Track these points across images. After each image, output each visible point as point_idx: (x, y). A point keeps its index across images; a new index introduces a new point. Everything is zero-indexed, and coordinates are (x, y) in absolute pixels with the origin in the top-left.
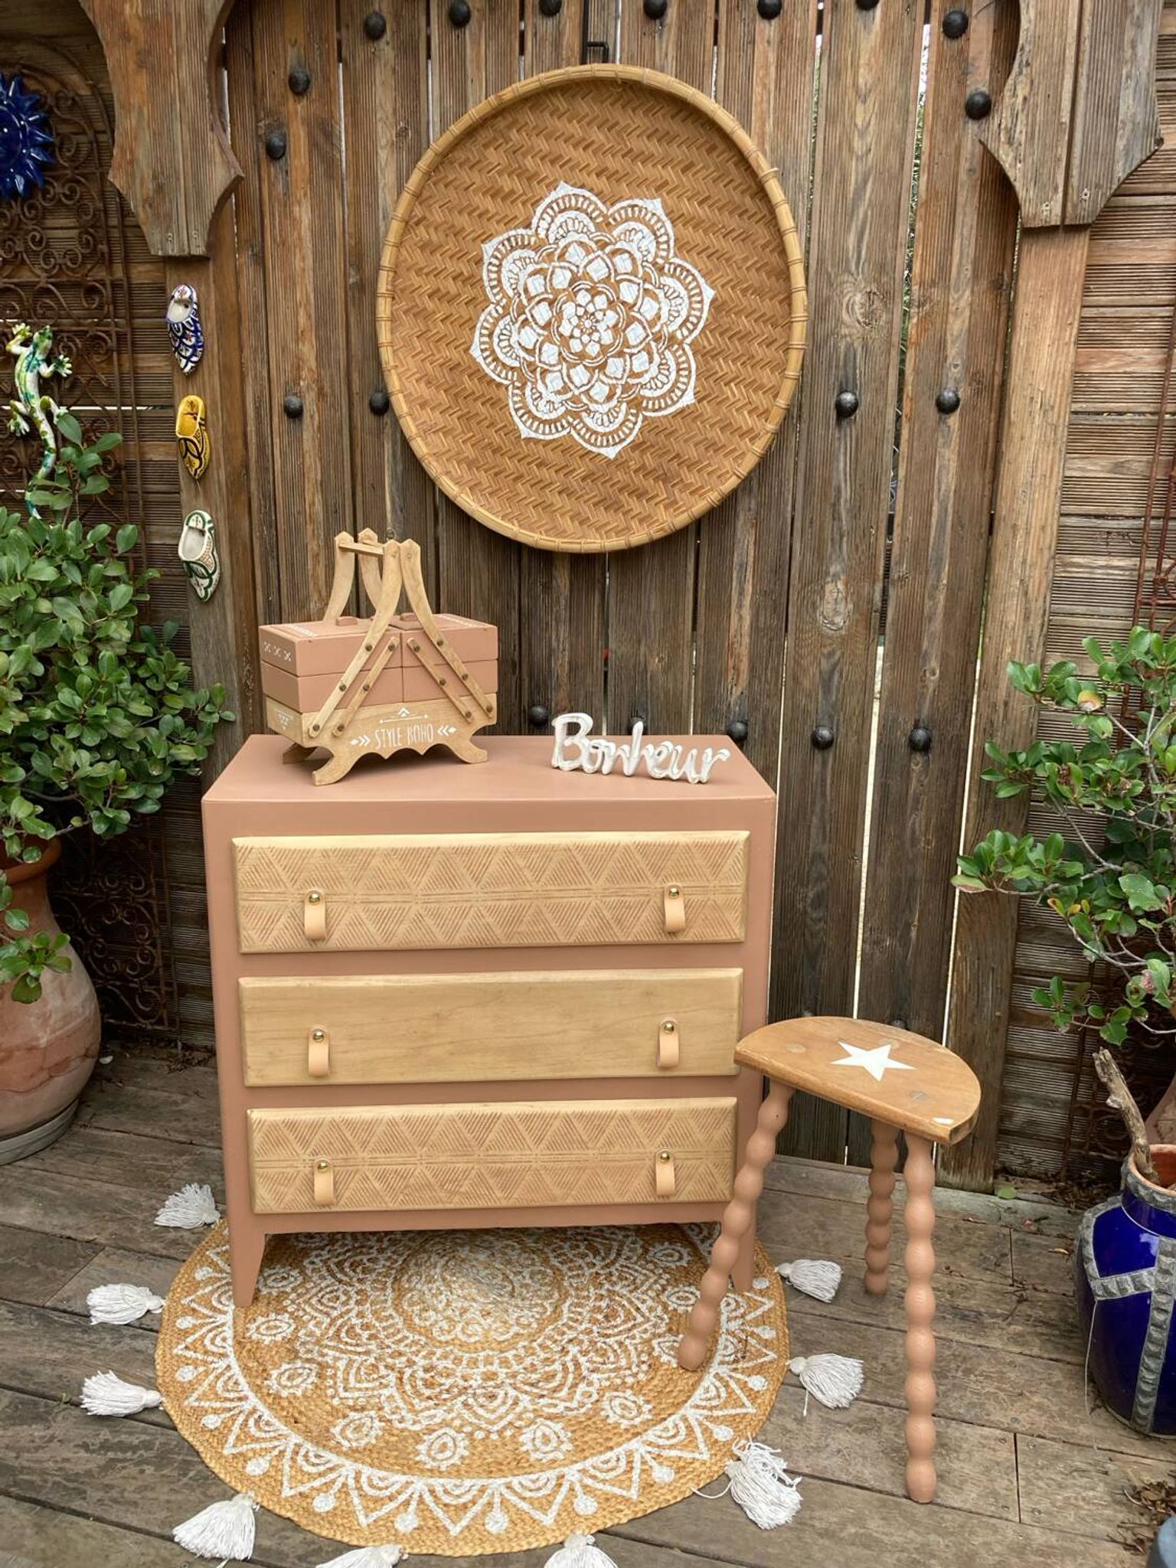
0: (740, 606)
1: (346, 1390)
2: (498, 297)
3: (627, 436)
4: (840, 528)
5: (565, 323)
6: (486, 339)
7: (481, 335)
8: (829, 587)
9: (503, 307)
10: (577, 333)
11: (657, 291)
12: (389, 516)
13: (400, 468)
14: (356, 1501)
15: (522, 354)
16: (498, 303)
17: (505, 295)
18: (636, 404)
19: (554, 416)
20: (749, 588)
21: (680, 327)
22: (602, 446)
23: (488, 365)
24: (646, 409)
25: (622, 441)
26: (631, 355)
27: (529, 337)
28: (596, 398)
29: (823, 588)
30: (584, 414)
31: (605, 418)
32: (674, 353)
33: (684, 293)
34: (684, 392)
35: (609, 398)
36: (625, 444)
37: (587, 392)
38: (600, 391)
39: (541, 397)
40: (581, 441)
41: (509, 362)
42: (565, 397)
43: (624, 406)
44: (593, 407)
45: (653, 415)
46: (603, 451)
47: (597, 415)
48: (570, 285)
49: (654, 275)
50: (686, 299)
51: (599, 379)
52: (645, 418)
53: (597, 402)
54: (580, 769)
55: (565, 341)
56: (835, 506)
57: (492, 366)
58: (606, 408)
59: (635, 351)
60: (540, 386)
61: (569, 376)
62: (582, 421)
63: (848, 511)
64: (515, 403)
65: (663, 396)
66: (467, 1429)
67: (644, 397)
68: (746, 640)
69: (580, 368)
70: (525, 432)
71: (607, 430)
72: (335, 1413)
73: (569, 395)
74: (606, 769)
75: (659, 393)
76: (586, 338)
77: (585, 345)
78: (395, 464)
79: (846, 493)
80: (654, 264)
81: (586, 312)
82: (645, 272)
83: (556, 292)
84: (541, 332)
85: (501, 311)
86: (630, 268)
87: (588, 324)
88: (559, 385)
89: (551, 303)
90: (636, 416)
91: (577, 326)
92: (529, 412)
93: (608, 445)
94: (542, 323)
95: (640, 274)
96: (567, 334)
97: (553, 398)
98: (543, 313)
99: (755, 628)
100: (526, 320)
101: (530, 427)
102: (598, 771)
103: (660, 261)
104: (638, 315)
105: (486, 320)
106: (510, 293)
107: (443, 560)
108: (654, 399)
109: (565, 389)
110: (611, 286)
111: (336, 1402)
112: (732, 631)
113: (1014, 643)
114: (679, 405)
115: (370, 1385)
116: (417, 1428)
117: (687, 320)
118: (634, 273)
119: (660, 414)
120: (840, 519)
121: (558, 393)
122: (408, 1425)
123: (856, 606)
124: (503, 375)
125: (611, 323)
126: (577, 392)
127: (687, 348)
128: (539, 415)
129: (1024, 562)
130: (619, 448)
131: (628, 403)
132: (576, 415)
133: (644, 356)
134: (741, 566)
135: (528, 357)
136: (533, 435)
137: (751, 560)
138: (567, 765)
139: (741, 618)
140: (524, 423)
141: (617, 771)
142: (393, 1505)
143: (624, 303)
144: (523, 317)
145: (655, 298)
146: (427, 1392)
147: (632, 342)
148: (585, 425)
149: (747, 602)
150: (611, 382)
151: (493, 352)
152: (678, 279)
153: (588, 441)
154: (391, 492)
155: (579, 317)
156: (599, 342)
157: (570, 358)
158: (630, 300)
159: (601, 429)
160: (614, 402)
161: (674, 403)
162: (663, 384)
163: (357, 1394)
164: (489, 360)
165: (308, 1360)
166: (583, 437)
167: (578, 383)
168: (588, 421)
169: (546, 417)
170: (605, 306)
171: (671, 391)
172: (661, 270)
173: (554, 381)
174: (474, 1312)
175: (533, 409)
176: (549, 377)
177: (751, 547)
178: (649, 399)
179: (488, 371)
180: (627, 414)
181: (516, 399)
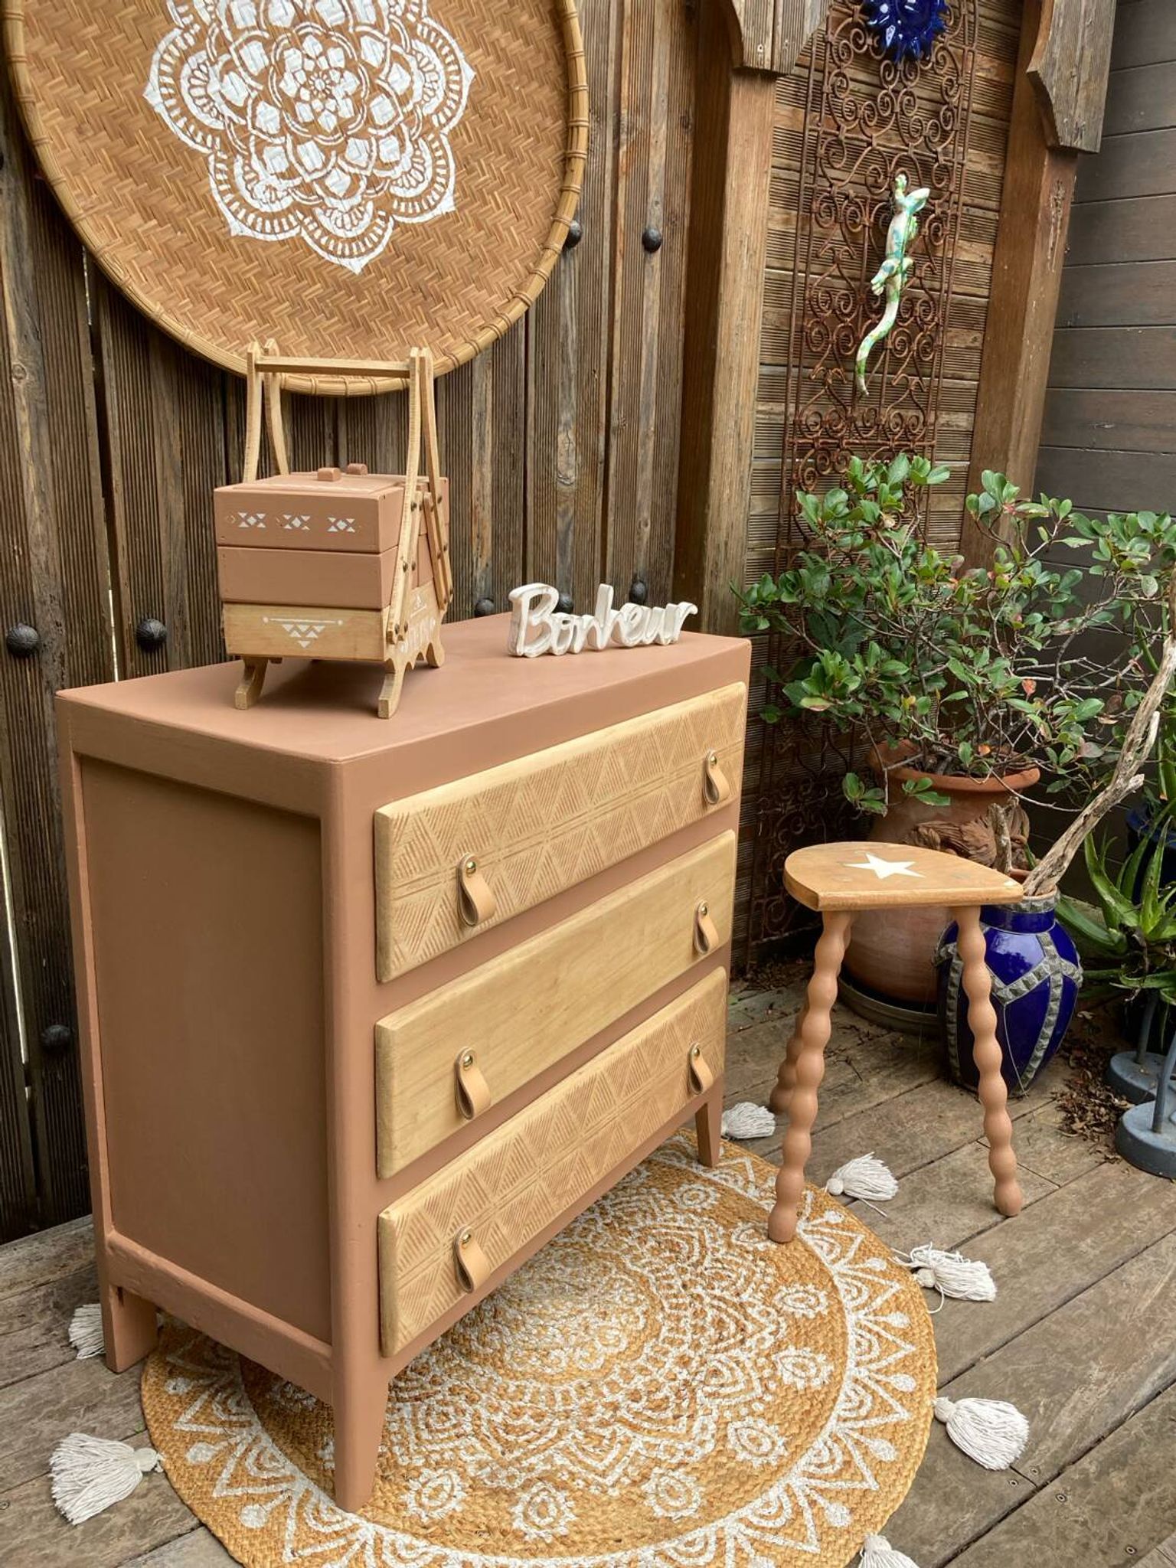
0: (481, 462)
1: (604, 1475)
2: (187, 20)
3: (376, 245)
4: (569, 372)
5: (287, 76)
6: (169, 80)
7: (161, 73)
8: (561, 437)
9: (196, 37)
10: (305, 94)
11: (408, 58)
12: (14, 342)
13: (28, 267)
14: (779, 1540)
15: (228, 112)
16: (186, 29)
17: (197, 19)
18: (385, 205)
19: (276, 208)
20: (489, 439)
21: (437, 112)
22: (343, 256)
23: (175, 120)
24: (397, 212)
25: (369, 251)
26: (378, 138)
27: (237, 89)
28: (333, 189)
29: (556, 438)
30: (318, 211)
31: (347, 219)
32: (429, 144)
33: (440, 67)
34: (442, 195)
35: (350, 193)
36: (372, 255)
37: (320, 181)
38: (338, 182)
39: (257, 178)
40: (315, 247)
41: (208, 121)
42: (290, 183)
43: (370, 206)
44: (330, 202)
45: (406, 220)
46: (345, 262)
47: (336, 214)
48: (294, 25)
49: (404, 35)
50: (443, 78)
51: (336, 166)
52: (397, 224)
53: (334, 196)
54: (549, 653)
55: (288, 105)
56: (564, 345)
57: (181, 123)
58: (346, 204)
59: (382, 133)
60: (255, 162)
61: (295, 154)
62: (315, 219)
63: (576, 352)
64: (219, 183)
65: (418, 198)
66: (744, 1411)
67: (393, 196)
68: (488, 503)
69: (310, 146)
70: (236, 228)
71: (350, 235)
72: (627, 1502)
73: (297, 181)
74: (577, 648)
75: (411, 193)
76: (317, 104)
77: (317, 115)
78: (20, 261)
79: (573, 333)
80: (403, 18)
81: (317, 68)
82: (392, 28)
83: (275, 31)
84: (254, 84)
85: (191, 41)
86: (373, 19)
87: (319, 85)
88: (282, 166)
89: (266, 44)
90: (386, 219)
91: (304, 86)
92: (241, 199)
93: (351, 256)
94: (254, 71)
95: (387, 30)
96: (291, 92)
97: (274, 182)
98: (255, 56)
99: (496, 489)
100: (231, 61)
101: (244, 221)
102: (570, 652)
103: (411, 18)
104: (385, 86)
105: (167, 51)
106: (206, 18)
107: (112, 413)
108: (407, 200)
109: (290, 173)
110: (350, 38)
111: (614, 1493)
112: (474, 492)
113: (731, 484)
114: (437, 212)
115: (614, 1453)
116: (709, 1447)
117: (443, 104)
118: (378, 26)
119: (416, 220)
120: (568, 363)
121: (281, 176)
122: (699, 1453)
123: (585, 457)
124: (199, 139)
125: (351, 90)
126: (308, 179)
127: (445, 140)
128: (256, 204)
129: (737, 405)
130: (365, 260)
131: (374, 201)
132: (308, 211)
133: (394, 142)
134: (480, 415)
135: (235, 118)
136: (248, 232)
137: (490, 406)
138: (534, 650)
139: (482, 479)
140: (235, 214)
141: (591, 648)
142: (808, 1515)
143: (366, 65)
144: (225, 58)
145: (406, 66)
146: (669, 1414)
147: (379, 121)
148: (320, 226)
149: (488, 457)
150: (352, 170)
151: (181, 101)
152: (433, 46)
153: (325, 248)
154: (15, 303)
155: (308, 74)
156: (335, 113)
157: (294, 127)
158: (375, 63)
159: (340, 233)
160: (357, 199)
161: (431, 208)
162: (418, 183)
163: (619, 1470)
164: (176, 113)
165: (524, 1487)
166: (318, 242)
167: (309, 167)
168: (323, 220)
169: (265, 209)
170: (342, 65)
171: (427, 192)
172: (411, 29)
173: (276, 159)
174: (595, 1323)
175: (247, 195)
176: (268, 153)
177: (490, 392)
178: (401, 200)
179: (174, 128)
180: (374, 216)
181: (220, 177)
